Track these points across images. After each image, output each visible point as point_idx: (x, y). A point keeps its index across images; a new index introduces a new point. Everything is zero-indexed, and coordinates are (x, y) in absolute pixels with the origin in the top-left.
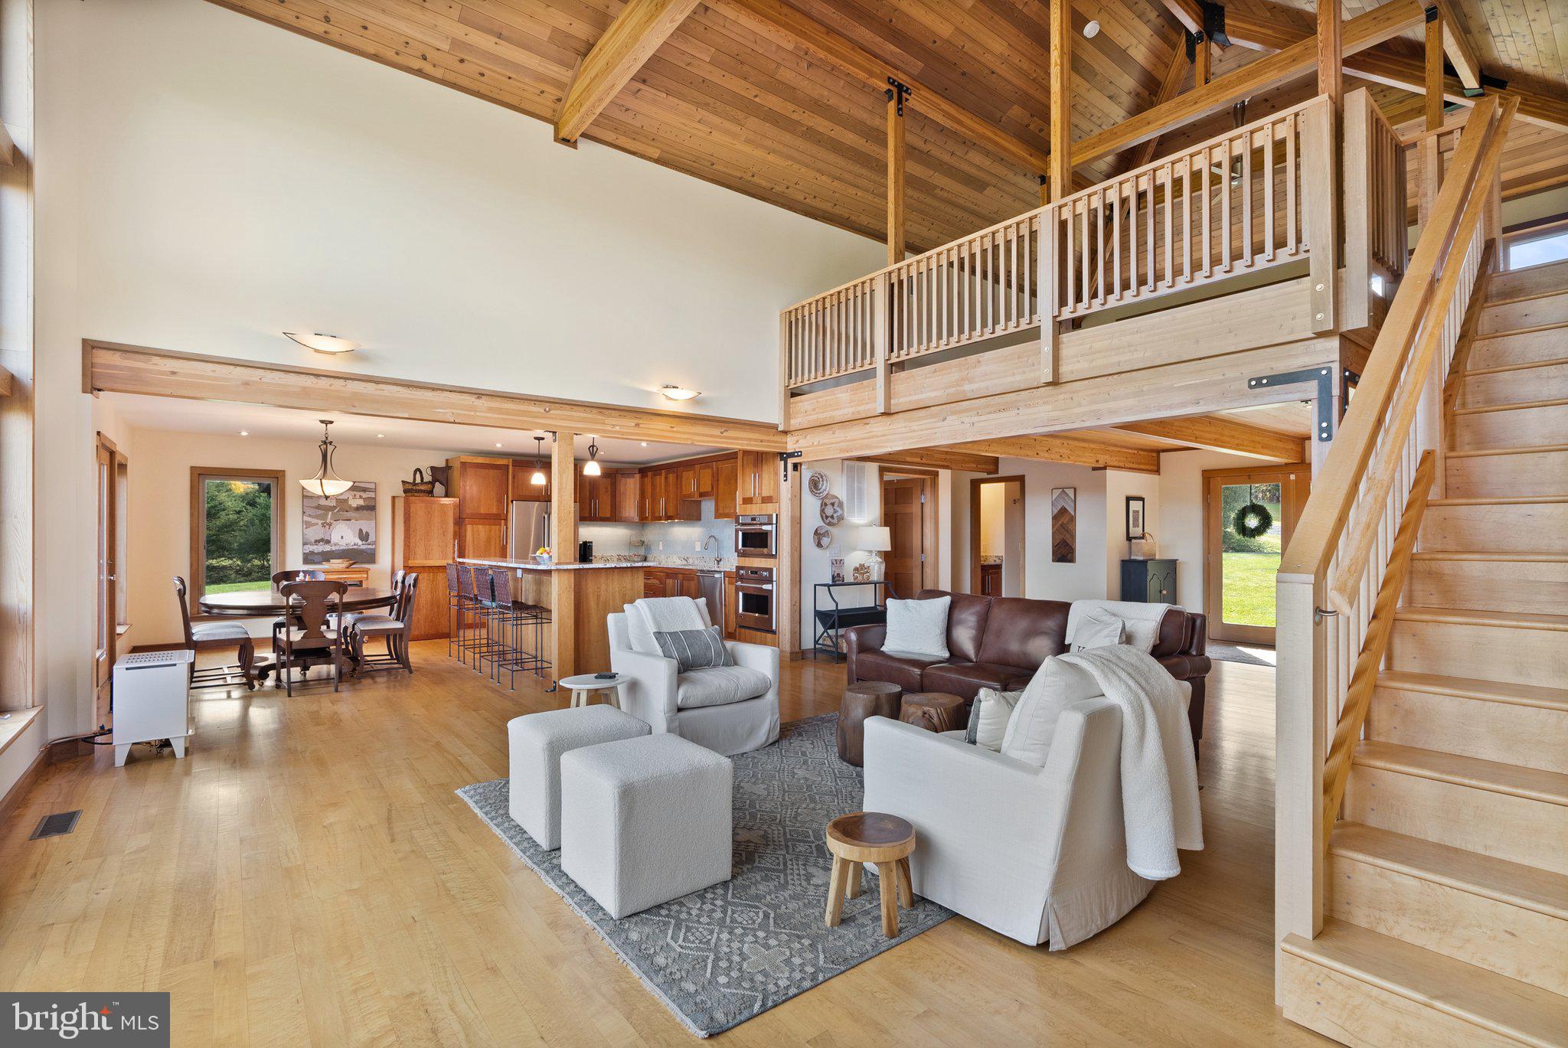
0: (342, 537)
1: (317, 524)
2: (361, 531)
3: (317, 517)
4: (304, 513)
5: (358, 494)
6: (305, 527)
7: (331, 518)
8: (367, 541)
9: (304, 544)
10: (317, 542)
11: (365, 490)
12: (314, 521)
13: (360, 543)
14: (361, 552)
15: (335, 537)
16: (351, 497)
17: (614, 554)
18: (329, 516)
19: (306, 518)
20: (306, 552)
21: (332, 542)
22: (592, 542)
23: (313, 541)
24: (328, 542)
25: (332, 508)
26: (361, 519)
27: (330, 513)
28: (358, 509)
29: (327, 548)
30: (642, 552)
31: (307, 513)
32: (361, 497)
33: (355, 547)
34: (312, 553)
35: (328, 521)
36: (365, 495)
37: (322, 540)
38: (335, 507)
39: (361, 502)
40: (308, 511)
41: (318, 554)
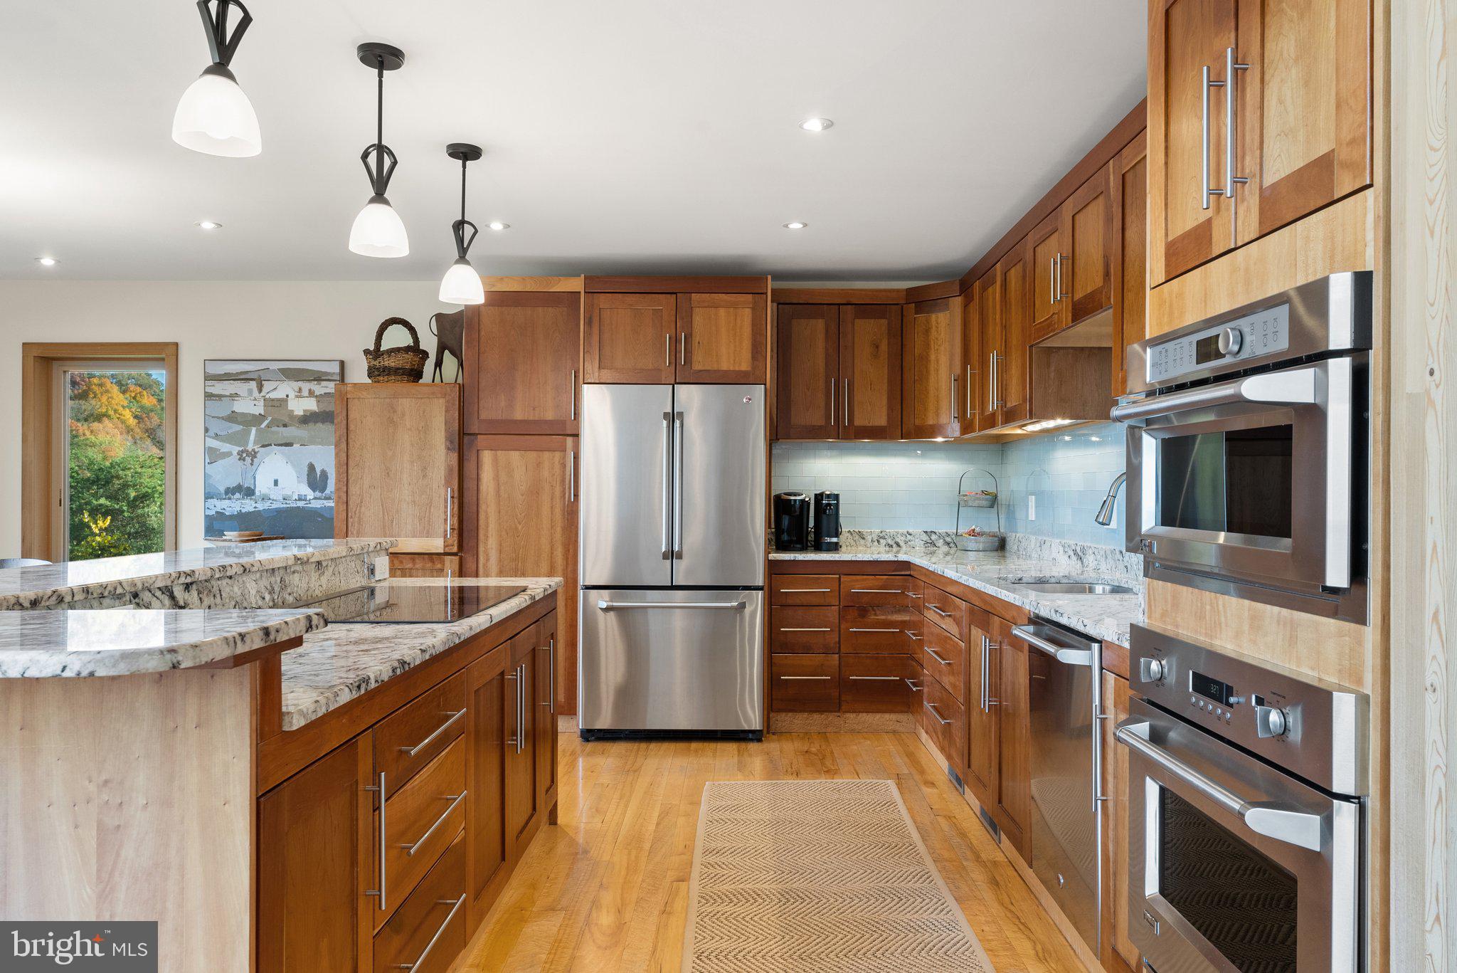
0: (276, 483)
1: (229, 454)
2: (311, 468)
3: (229, 439)
4: (206, 430)
5: (306, 387)
6: (208, 461)
7: (255, 443)
8: (322, 490)
9: (208, 496)
10: (230, 492)
11: (319, 377)
12: (225, 447)
13: (310, 494)
14: (314, 513)
15: (263, 485)
16: (292, 395)
17: (917, 530)
18: (252, 437)
19: (213, 443)
20: (209, 512)
21: (257, 493)
22: (836, 497)
23: (222, 490)
24: (249, 492)
25: (256, 420)
26: (312, 441)
27: (254, 430)
28: (307, 419)
29: (248, 506)
30: (989, 522)
31: (211, 433)
32: (311, 393)
33: (301, 504)
34: (220, 514)
35: (250, 447)
36: (320, 389)
37: (239, 488)
38: (262, 417)
39: (311, 405)
40: (216, 427)
41: (231, 517)
